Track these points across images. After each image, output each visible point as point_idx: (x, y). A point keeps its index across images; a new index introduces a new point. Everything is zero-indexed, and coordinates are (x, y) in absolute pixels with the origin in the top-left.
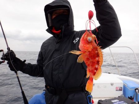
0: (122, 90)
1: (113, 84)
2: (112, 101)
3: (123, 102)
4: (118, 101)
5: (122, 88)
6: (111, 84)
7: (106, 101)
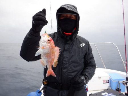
0: (108, 83)
1: (100, 77)
2: (102, 94)
3: (111, 94)
4: (107, 93)
5: (108, 81)
6: (99, 78)
7: (96, 94)
